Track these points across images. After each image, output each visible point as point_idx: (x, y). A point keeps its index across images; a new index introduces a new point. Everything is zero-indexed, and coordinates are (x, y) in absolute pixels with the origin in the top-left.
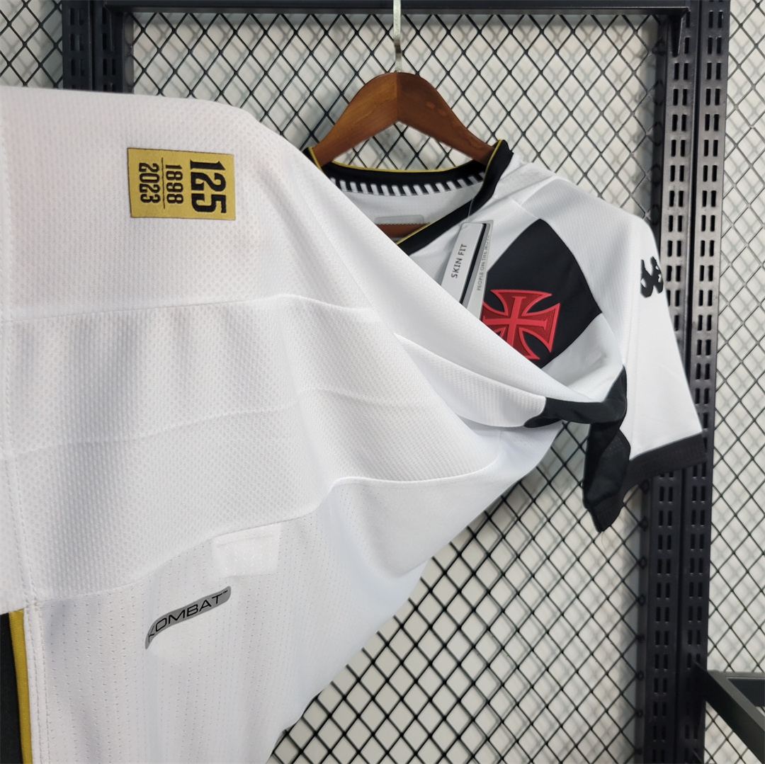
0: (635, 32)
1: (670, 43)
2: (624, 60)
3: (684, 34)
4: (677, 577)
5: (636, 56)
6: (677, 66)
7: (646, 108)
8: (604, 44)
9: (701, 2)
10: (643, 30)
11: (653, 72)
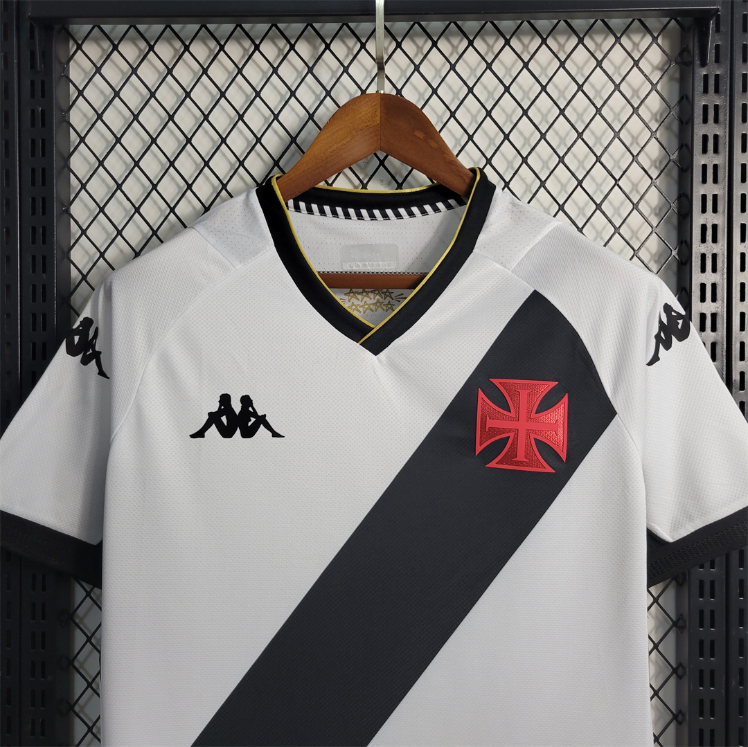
0: (655, 39)
1: (697, 52)
2: (642, 72)
3: (713, 40)
4: (723, 691)
5: (655, 68)
6: (706, 77)
7: (668, 128)
8: (618, 54)
9: (732, 3)
10: (663, 38)
11: (676, 86)
